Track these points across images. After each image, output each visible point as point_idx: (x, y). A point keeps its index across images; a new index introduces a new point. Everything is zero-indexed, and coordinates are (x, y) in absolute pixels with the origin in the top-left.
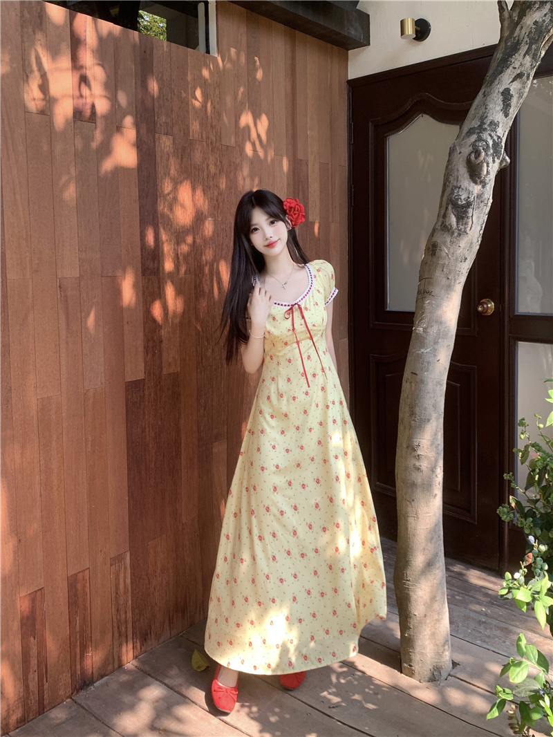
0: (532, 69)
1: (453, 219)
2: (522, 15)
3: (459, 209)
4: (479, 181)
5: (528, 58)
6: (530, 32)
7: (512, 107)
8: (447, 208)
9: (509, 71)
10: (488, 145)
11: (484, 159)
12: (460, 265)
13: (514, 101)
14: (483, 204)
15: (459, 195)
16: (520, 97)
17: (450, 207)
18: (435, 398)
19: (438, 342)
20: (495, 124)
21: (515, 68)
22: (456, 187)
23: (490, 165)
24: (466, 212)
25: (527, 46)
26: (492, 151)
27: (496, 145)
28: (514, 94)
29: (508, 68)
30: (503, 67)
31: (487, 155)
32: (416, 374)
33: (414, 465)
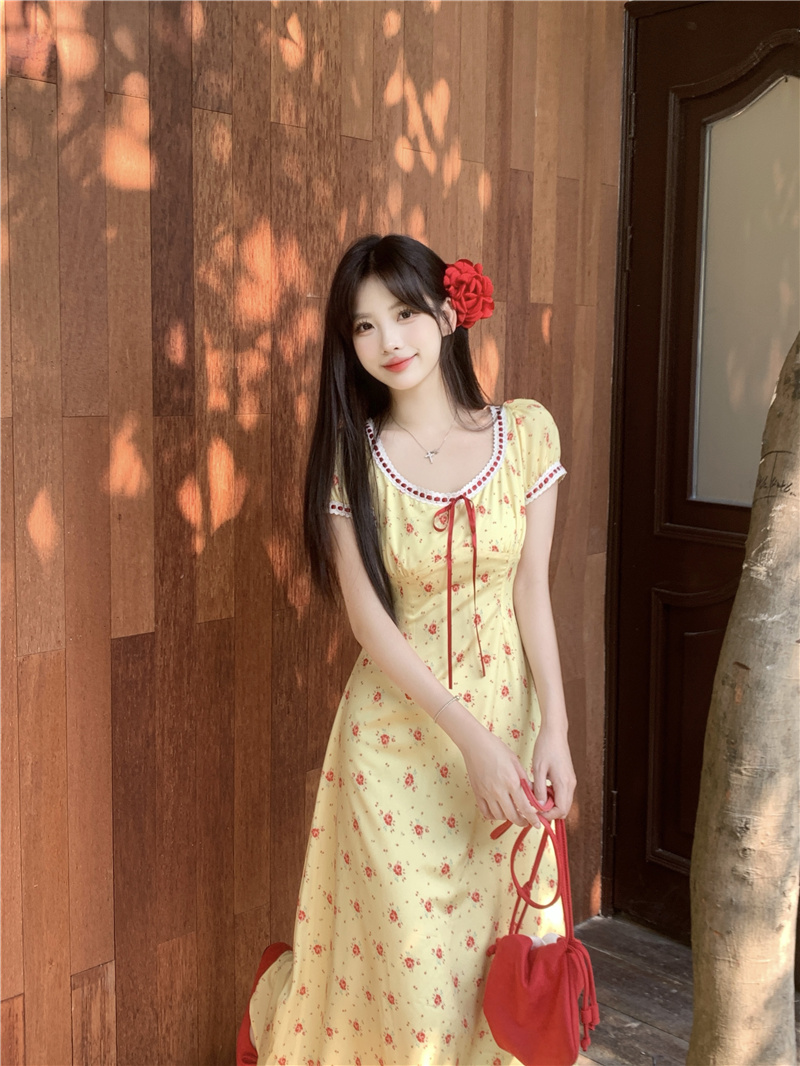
32: (747, 668)
33: (733, 870)
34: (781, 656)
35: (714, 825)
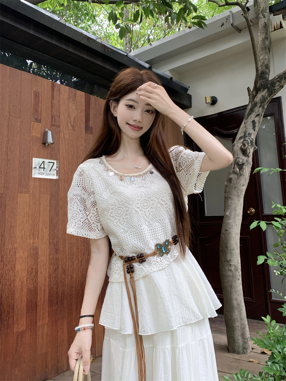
0: (263, 112)
1: (238, 170)
2: (257, 93)
3: (240, 166)
4: (246, 155)
5: (261, 108)
6: (261, 99)
7: (256, 127)
8: (234, 165)
9: (254, 113)
10: (248, 142)
11: (248, 147)
12: (242, 187)
13: (257, 125)
14: (249, 164)
15: (239, 161)
16: (259, 123)
17: (236, 165)
18: (236, 240)
19: (235, 218)
20: (250, 134)
21: (256, 112)
22: (237, 158)
23: (250, 149)
24: (242, 167)
25: (260, 104)
26: (250, 144)
27: (251, 142)
28: (256, 122)
29: (253, 112)
30: (251, 112)
31: (248, 146)
32: (227, 230)
33: (229, 269)
34: (233, 227)
35: (224, 261)
